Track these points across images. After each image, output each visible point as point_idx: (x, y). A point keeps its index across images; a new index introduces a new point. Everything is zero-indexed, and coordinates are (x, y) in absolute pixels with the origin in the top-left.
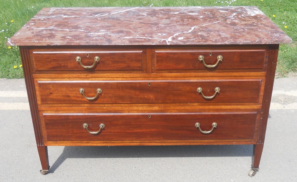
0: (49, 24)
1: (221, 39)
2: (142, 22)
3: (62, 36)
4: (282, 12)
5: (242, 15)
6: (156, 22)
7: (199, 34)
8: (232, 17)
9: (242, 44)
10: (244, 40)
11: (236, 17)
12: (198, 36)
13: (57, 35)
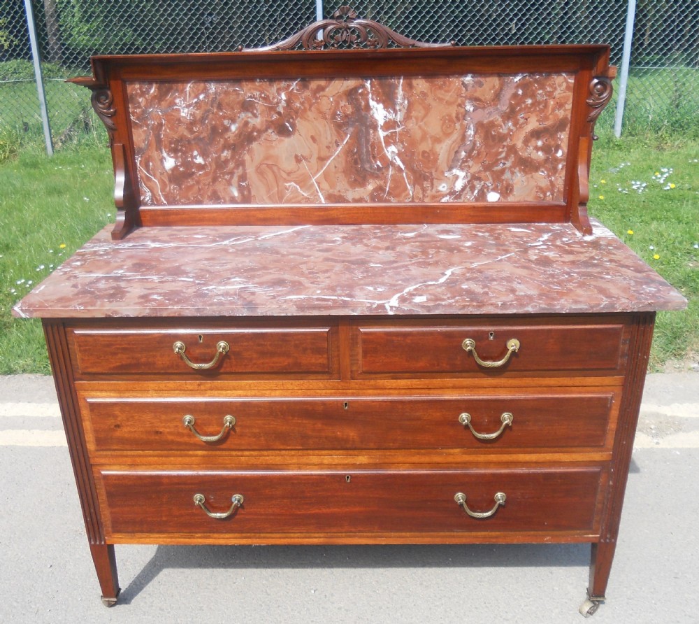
0: (116, 264)
1: (517, 300)
2: (330, 257)
3: (142, 294)
4: (647, 222)
5: (564, 239)
6: (363, 257)
7: (464, 286)
8: (541, 243)
9: (568, 311)
10: (573, 303)
11: (549, 244)
12: (461, 292)
13: (128, 292)
